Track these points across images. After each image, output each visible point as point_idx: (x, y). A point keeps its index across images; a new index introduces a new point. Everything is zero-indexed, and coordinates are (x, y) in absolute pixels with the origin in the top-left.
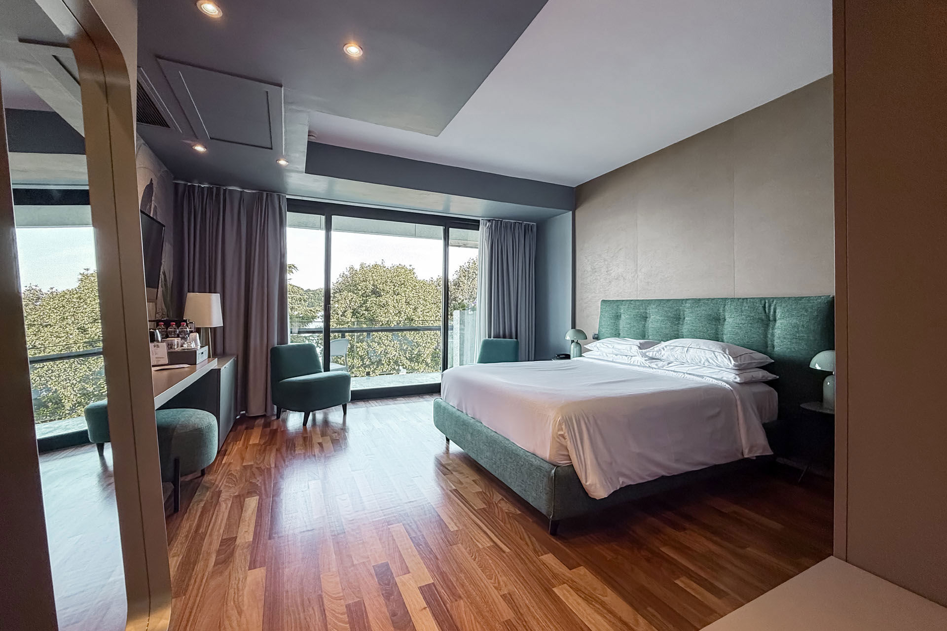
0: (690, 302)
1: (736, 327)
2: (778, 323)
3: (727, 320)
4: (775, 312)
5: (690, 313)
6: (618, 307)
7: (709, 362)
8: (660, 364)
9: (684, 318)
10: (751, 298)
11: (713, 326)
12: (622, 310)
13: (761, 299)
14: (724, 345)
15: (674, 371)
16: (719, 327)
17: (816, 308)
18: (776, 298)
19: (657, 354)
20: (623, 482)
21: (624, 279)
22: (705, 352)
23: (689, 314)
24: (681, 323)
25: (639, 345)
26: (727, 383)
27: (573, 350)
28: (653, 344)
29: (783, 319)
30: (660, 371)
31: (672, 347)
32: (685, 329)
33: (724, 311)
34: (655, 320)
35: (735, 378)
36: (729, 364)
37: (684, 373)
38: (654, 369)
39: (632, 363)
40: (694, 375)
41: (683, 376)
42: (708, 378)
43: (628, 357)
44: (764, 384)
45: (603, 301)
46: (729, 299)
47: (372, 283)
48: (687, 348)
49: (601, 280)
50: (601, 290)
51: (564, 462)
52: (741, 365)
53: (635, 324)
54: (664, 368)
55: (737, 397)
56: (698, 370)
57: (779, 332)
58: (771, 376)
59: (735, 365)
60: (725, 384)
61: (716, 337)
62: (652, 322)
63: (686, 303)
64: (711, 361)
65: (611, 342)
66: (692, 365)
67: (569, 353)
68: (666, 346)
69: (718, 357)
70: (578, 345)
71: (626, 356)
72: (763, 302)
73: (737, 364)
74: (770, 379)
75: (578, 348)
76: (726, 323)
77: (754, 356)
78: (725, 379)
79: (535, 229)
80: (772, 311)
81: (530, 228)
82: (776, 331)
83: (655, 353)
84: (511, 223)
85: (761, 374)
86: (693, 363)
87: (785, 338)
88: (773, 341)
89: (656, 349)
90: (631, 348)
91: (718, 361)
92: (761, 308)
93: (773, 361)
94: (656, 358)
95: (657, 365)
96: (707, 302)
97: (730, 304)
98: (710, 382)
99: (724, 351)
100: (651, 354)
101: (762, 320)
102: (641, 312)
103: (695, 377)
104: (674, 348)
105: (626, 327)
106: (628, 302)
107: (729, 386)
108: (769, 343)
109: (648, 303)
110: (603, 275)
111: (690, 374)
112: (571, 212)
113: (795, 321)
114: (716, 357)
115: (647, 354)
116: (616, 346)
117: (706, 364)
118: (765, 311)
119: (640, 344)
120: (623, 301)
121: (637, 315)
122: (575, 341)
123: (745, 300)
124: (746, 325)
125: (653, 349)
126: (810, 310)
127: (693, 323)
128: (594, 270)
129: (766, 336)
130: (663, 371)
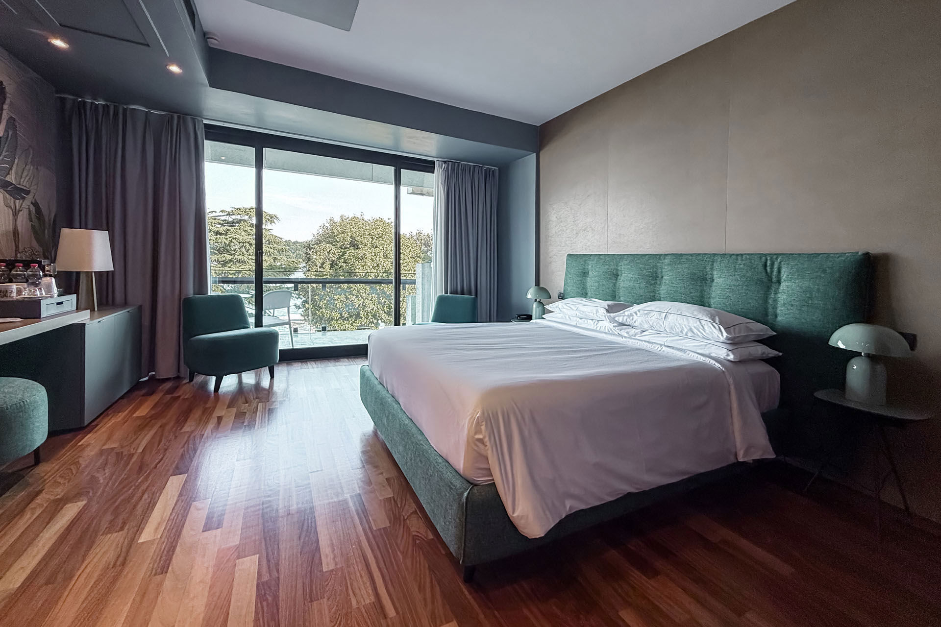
0: (670, 257)
1: (728, 289)
2: (783, 286)
3: (715, 281)
4: (779, 271)
5: (670, 271)
6: (585, 263)
7: (693, 332)
8: (632, 331)
9: (662, 277)
10: (748, 254)
11: (698, 288)
12: (590, 267)
13: (761, 256)
14: (713, 312)
15: (648, 342)
16: (705, 288)
17: (838, 268)
18: (780, 254)
19: (628, 320)
20: (571, 506)
21: (592, 229)
22: (687, 319)
23: (668, 273)
24: (658, 283)
25: (607, 308)
26: (717, 360)
27: (535, 309)
28: (625, 307)
29: (790, 281)
30: (631, 341)
31: (646, 312)
32: (663, 290)
33: (712, 269)
34: (628, 278)
35: (728, 355)
36: (720, 336)
37: (661, 345)
38: (624, 338)
39: (598, 329)
40: (673, 348)
41: (660, 348)
42: (691, 353)
43: (594, 321)
44: (762, 362)
45: (569, 255)
46: (718, 255)
47: (350, 235)
48: (665, 314)
49: (567, 231)
50: (567, 242)
51: (482, 479)
52: (735, 338)
53: (604, 283)
54: (637, 337)
55: (731, 381)
56: (679, 342)
57: (785, 297)
58: (772, 353)
59: (727, 338)
60: (714, 362)
61: (701, 301)
62: (624, 281)
63: (664, 259)
64: (695, 331)
65: (575, 302)
66: (672, 335)
67: (531, 314)
68: (639, 311)
69: (706, 327)
70: (541, 305)
71: (592, 320)
72: (764, 258)
73: (730, 336)
74: (770, 356)
75: (540, 308)
76: (714, 284)
77: (751, 327)
78: (713, 355)
79: (497, 174)
80: (775, 270)
81: (491, 172)
82: (779, 295)
83: (625, 318)
84: (470, 166)
85: (761, 350)
86: (673, 332)
87: (792, 305)
88: (775, 308)
89: (626, 313)
90: (597, 311)
91: (705, 332)
92: (760, 268)
93: (775, 334)
94: (626, 323)
95: (628, 333)
96: (691, 258)
97: (720, 261)
98: (695, 358)
99: (712, 320)
100: (620, 320)
101: (762, 282)
102: (612, 269)
103: (675, 352)
104: (650, 313)
105: (594, 286)
106: (597, 257)
107: (720, 366)
108: (770, 310)
109: (620, 259)
110: (570, 225)
111: (668, 347)
112: (535, 154)
113: (807, 284)
114: (702, 326)
115: (617, 319)
116: (581, 308)
117: (690, 334)
118: (766, 270)
119: (608, 306)
120: (591, 255)
121: (606, 272)
122: (538, 300)
123: (739, 257)
124: (740, 287)
125: (624, 313)
126: (828, 271)
127: (673, 283)
128: (560, 220)
129: (766, 301)
130: (634, 341)
